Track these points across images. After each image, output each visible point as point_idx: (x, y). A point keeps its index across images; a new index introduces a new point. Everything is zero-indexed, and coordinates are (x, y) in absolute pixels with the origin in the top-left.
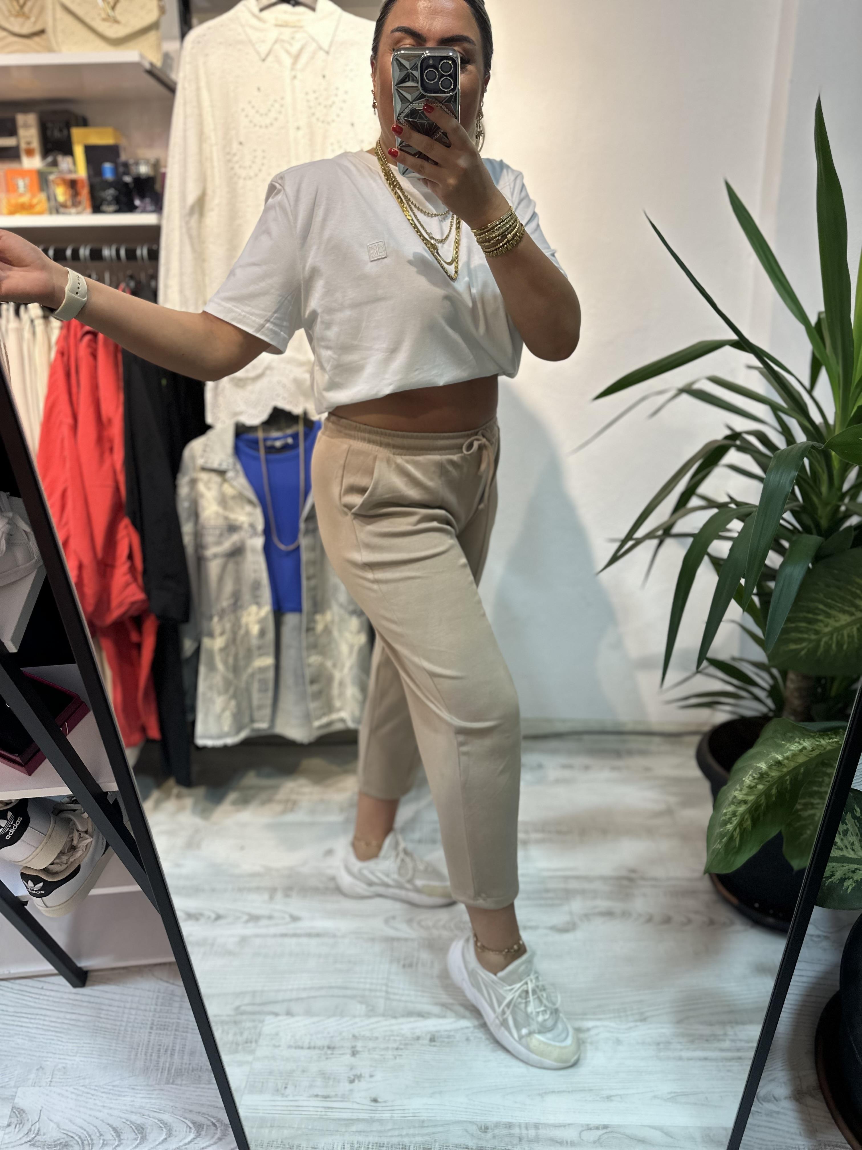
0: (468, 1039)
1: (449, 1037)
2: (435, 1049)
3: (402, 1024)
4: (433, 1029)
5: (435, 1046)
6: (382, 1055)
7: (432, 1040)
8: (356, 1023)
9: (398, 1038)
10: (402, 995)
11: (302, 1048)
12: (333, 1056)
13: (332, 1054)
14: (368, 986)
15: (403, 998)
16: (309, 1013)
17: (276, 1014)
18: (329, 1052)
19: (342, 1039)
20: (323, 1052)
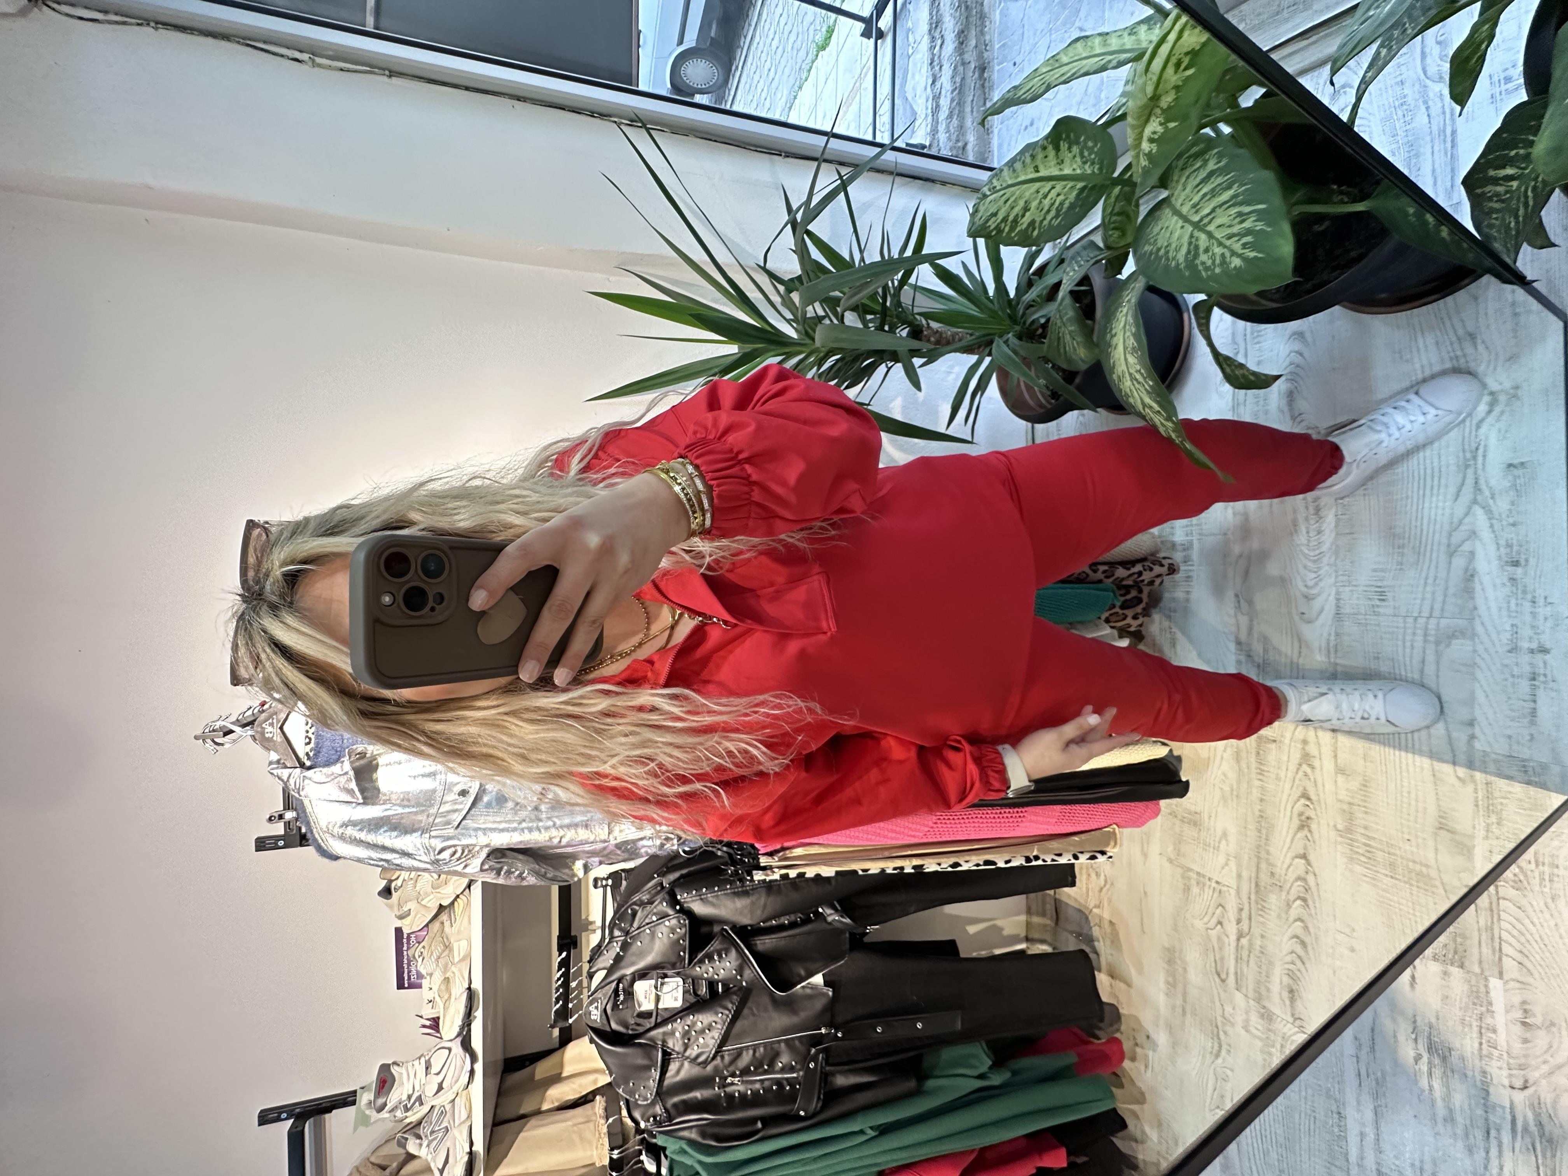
0: (1514, 525)
1: (1509, 546)
2: (1532, 562)
3: (1486, 598)
4: (1495, 563)
5: (1527, 561)
6: (1546, 619)
7: (1516, 564)
8: (1486, 650)
9: (1513, 602)
10: (1433, 600)
11: (1535, 709)
12: (1548, 672)
13: (1545, 675)
14: (1420, 638)
15: (1440, 599)
16: (1470, 701)
17: (1472, 737)
18: (1542, 678)
19: (1517, 664)
20: (1542, 686)
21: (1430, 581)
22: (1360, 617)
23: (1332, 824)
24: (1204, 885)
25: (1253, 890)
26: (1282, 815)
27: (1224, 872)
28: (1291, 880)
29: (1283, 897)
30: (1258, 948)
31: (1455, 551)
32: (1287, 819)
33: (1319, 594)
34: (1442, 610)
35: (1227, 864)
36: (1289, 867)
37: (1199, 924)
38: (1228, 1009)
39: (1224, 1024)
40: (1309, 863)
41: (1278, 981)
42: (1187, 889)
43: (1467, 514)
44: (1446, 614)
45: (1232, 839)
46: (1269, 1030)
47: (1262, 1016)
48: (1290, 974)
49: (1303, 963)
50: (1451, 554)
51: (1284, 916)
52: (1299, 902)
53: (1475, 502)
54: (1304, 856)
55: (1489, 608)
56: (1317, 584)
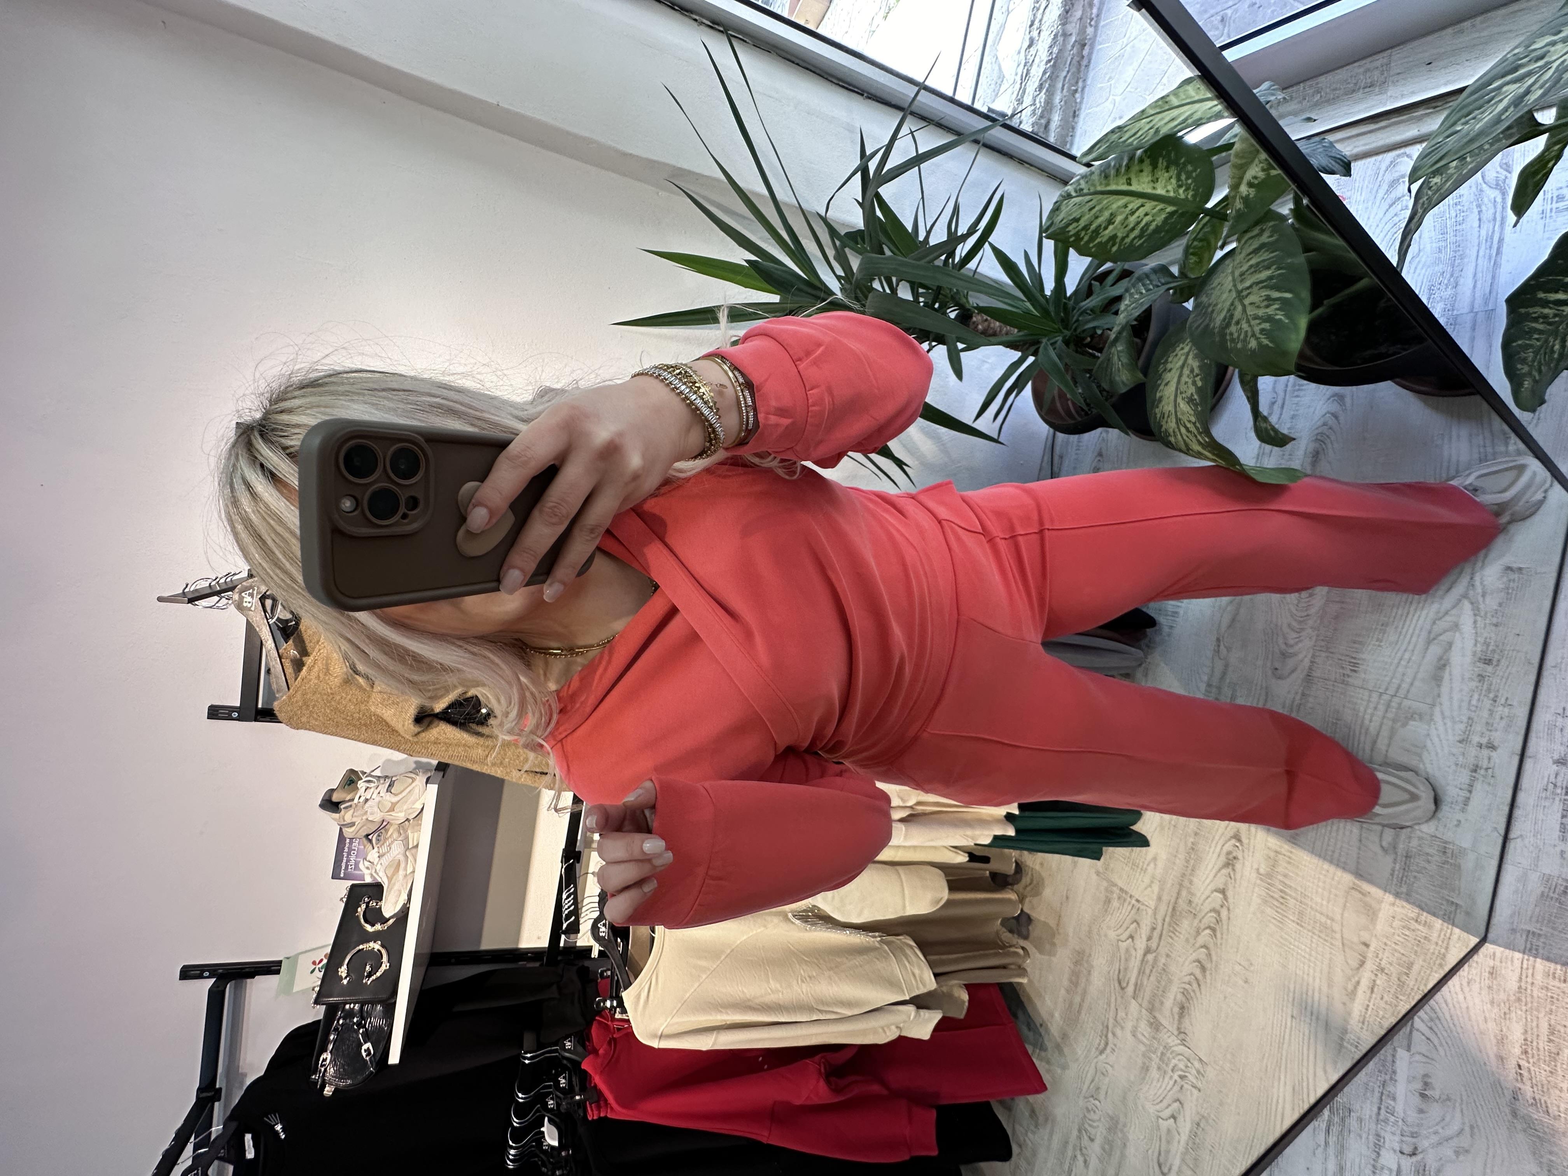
0: (1496, 625)
1: (1486, 644)
2: (1504, 662)
3: (1451, 689)
4: (1468, 659)
5: (1499, 661)
6: (1502, 718)
7: (1488, 662)
8: (1438, 736)
9: (1476, 696)
10: (1402, 680)
11: (1469, 798)
14: (1380, 713)
15: (1408, 680)
18: (1482, 772)
19: (1464, 754)
20: (1481, 779)
21: (1403, 663)
22: (1328, 683)
23: (1255, 866)
24: (1125, 900)
25: (1169, 913)
26: (1212, 850)
27: (1146, 892)
28: (1206, 910)
29: (1195, 924)
30: (1161, 965)
31: (1434, 639)
32: (1216, 855)
33: (1295, 654)
34: (1408, 691)
35: (1150, 886)
36: (1207, 898)
37: (1112, 934)
38: (1121, 1014)
39: (1115, 1026)
40: (1226, 898)
41: (1172, 997)
42: (1108, 901)
43: (1454, 607)
44: (1410, 696)
45: (1160, 864)
46: (1154, 1038)
47: (1152, 1024)
48: (1185, 993)
49: (1199, 985)
50: (1429, 642)
51: (1192, 941)
52: (1208, 931)
53: (1465, 596)
54: (1223, 892)
55: (1451, 698)
56: (1296, 643)
